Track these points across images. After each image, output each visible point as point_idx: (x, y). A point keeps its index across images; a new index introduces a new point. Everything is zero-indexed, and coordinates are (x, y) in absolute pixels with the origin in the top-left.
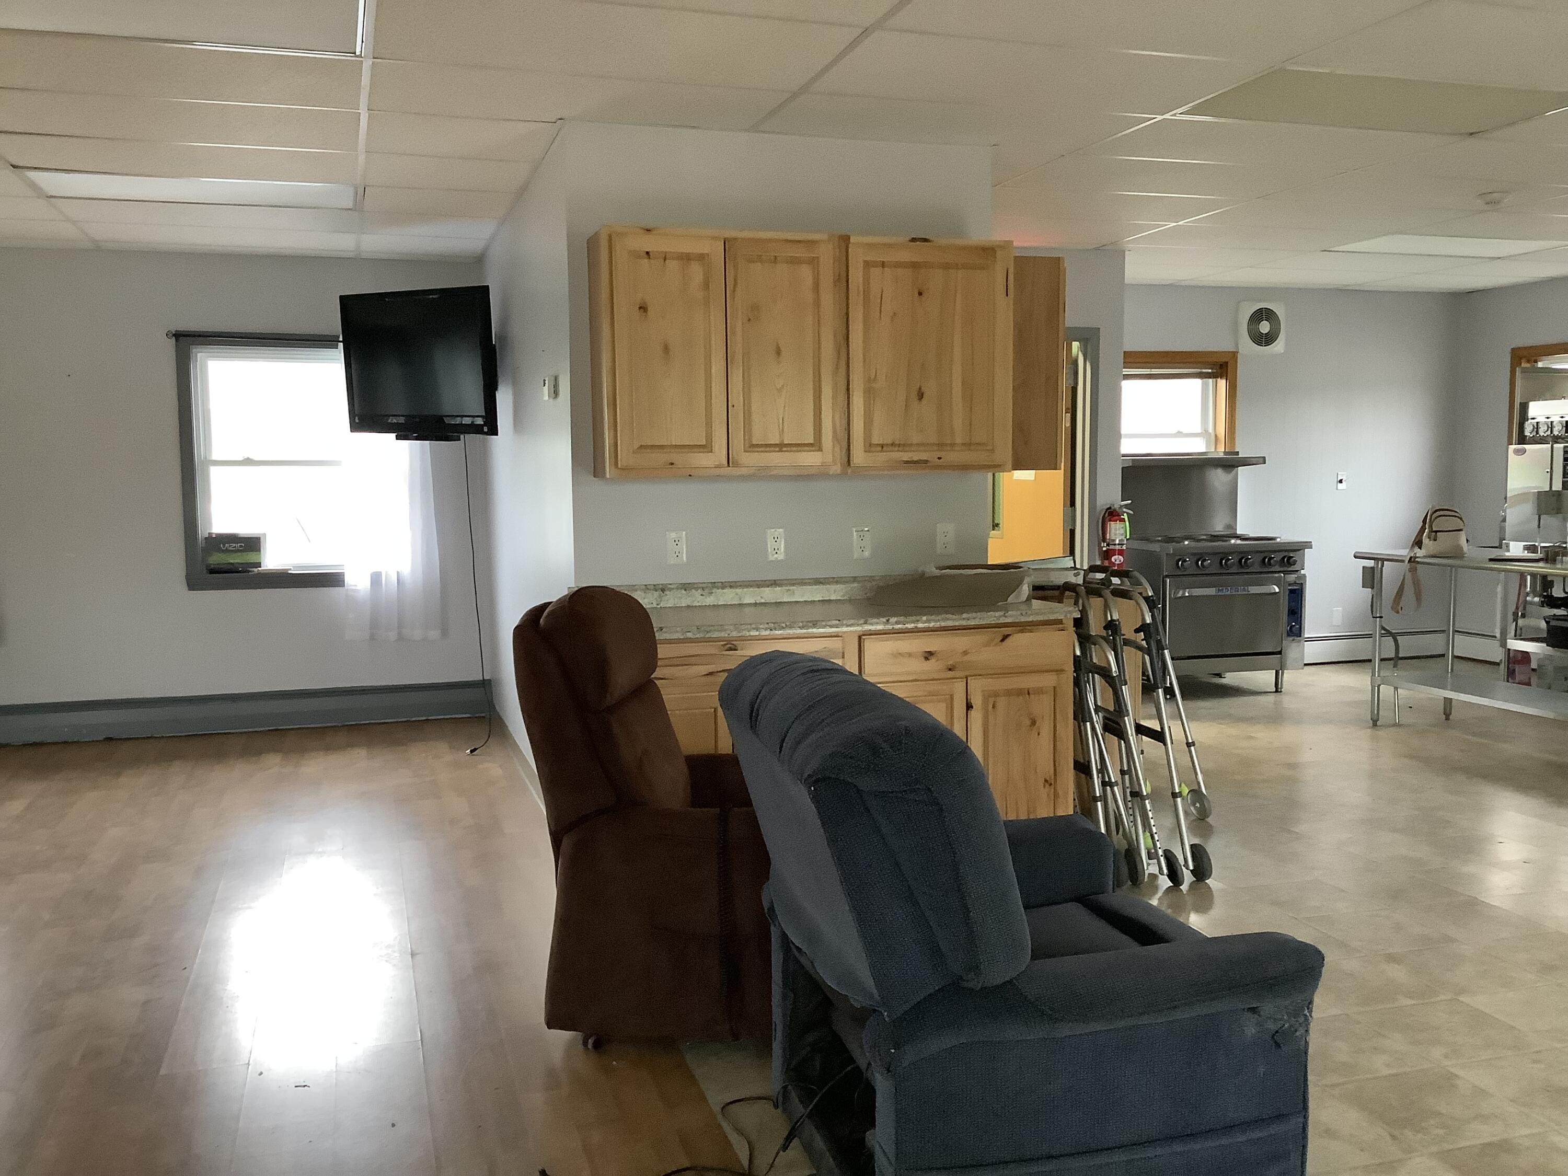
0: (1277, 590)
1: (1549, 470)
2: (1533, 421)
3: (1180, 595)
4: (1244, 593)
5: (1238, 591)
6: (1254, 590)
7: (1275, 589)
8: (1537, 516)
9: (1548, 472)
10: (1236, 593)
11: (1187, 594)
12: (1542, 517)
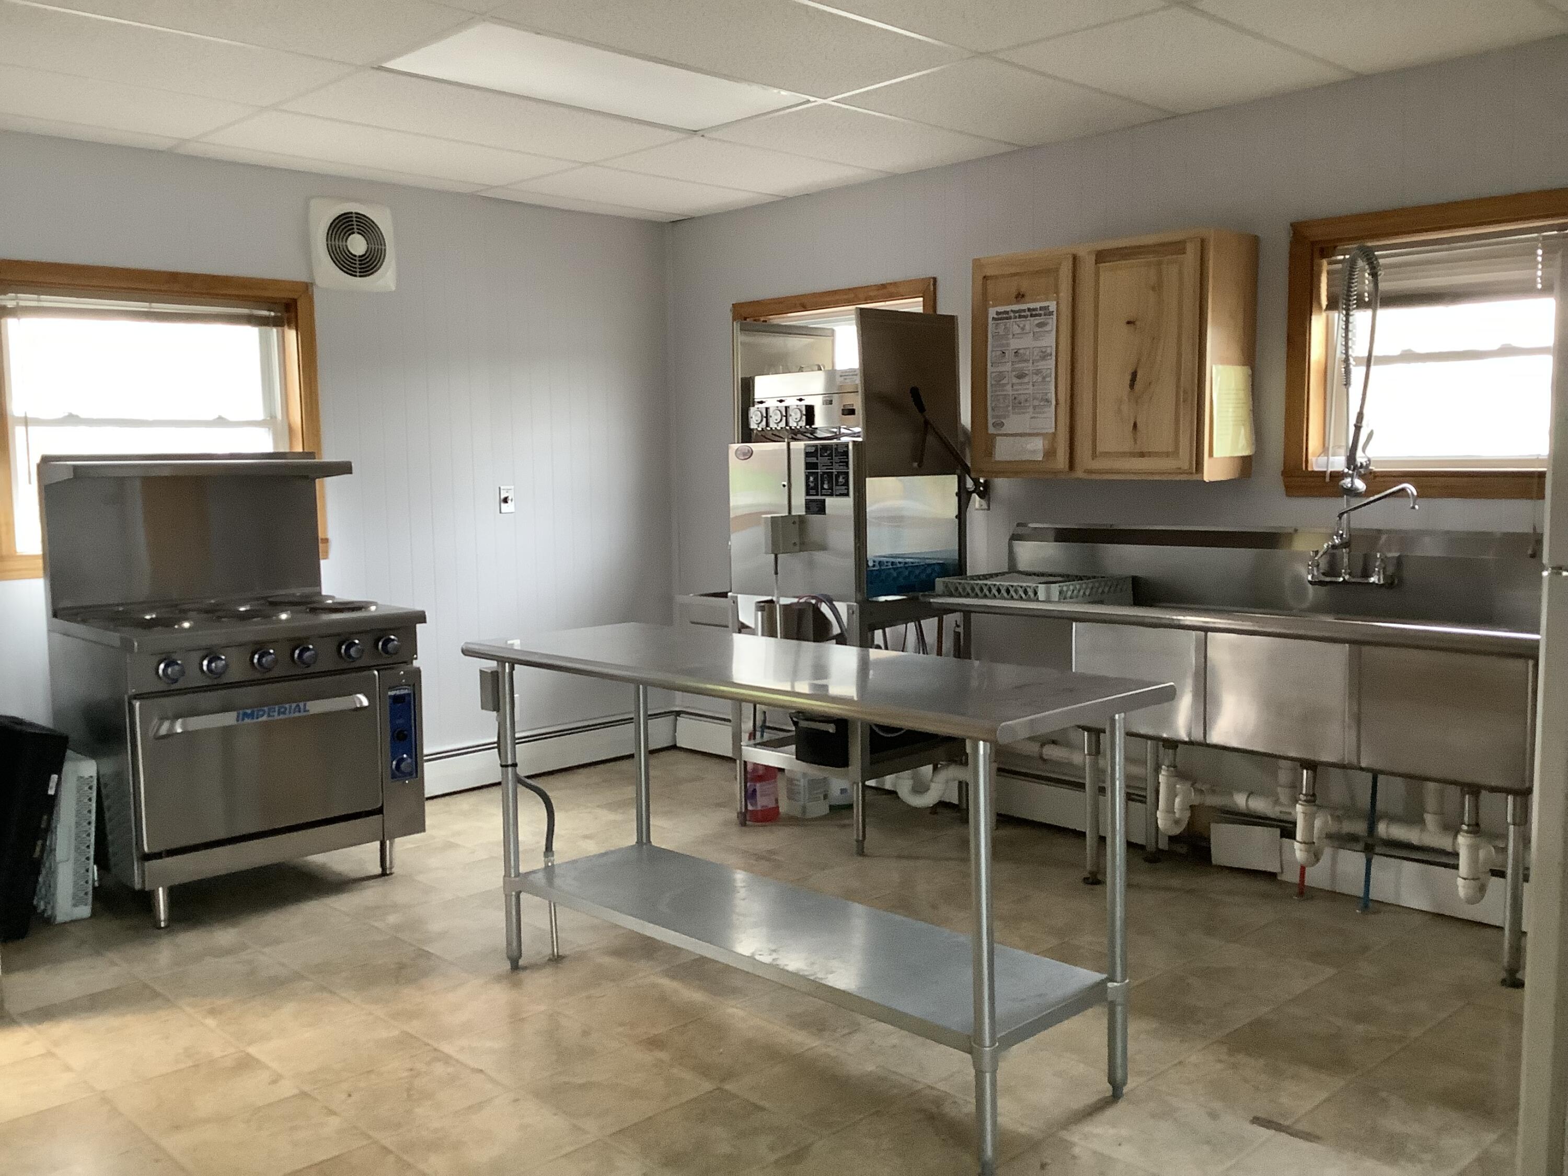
0: (365, 702)
1: (786, 483)
2: (760, 406)
3: (164, 730)
4: (297, 714)
5: (284, 713)
6: (316, 707)
7: (361, 702)
8: (773, 556)
9: (784, 486)
10: (282, 716)
11: (179, 730)
12: (779, 556)
